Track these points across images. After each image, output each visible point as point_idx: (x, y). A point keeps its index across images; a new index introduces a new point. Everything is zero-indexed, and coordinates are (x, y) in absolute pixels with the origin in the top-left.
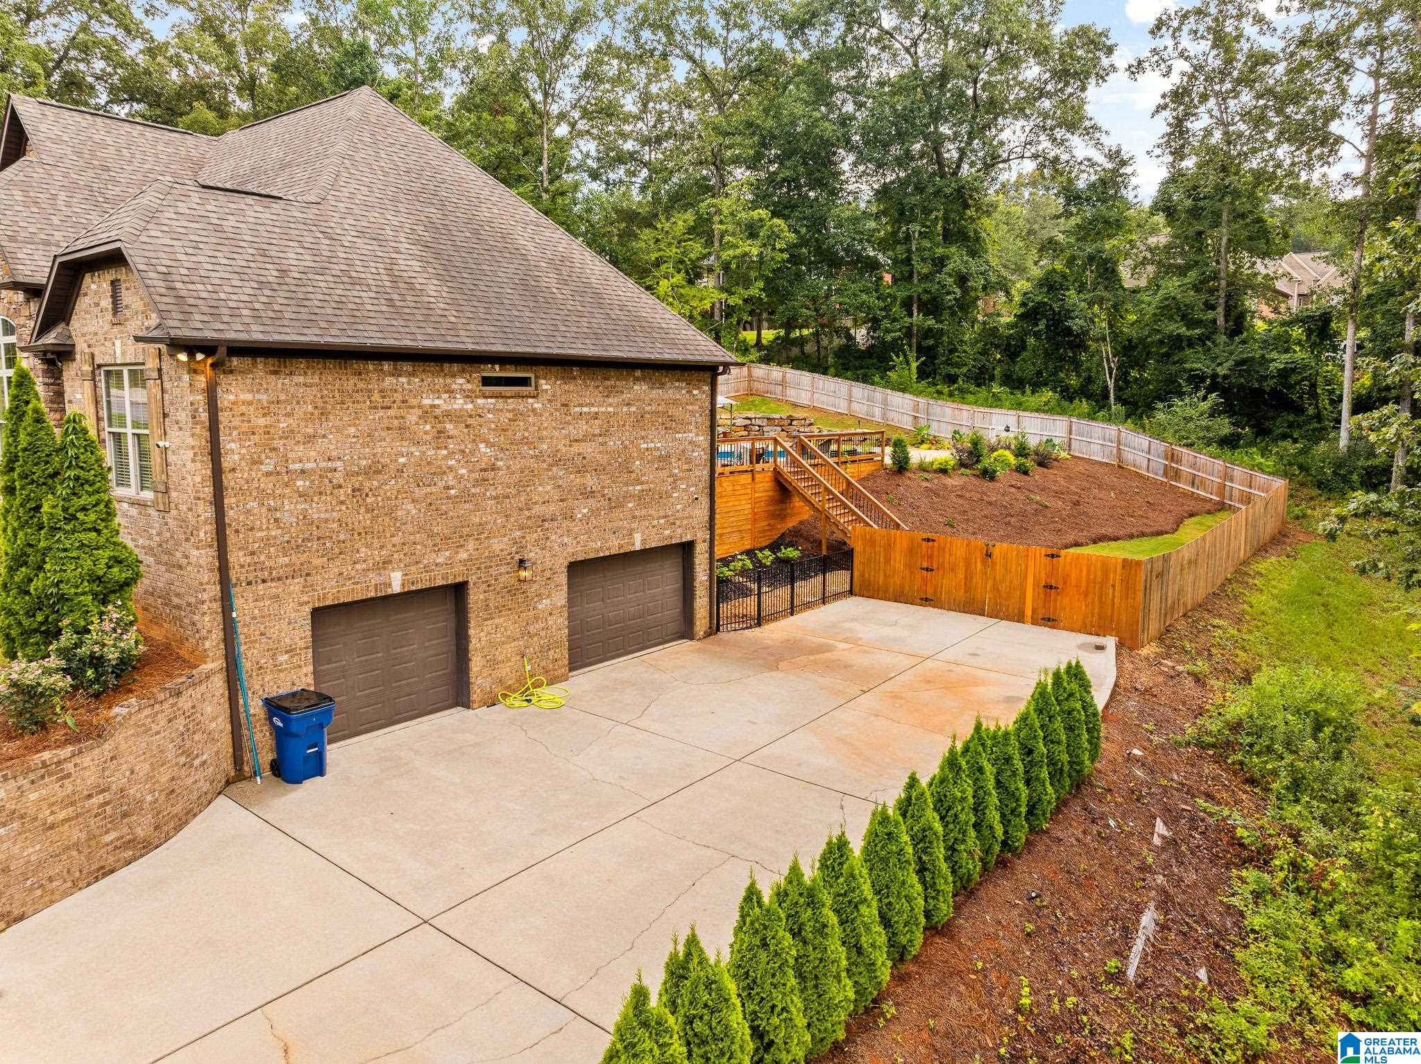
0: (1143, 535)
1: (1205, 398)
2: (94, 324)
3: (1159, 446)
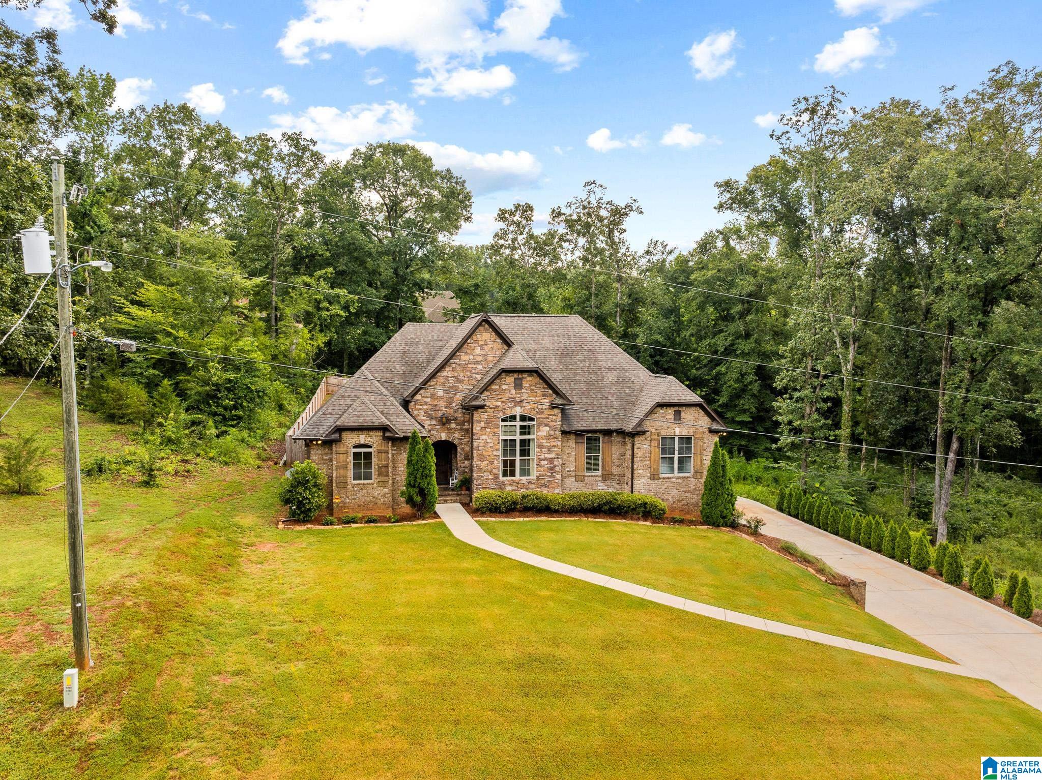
2: (661, 423)
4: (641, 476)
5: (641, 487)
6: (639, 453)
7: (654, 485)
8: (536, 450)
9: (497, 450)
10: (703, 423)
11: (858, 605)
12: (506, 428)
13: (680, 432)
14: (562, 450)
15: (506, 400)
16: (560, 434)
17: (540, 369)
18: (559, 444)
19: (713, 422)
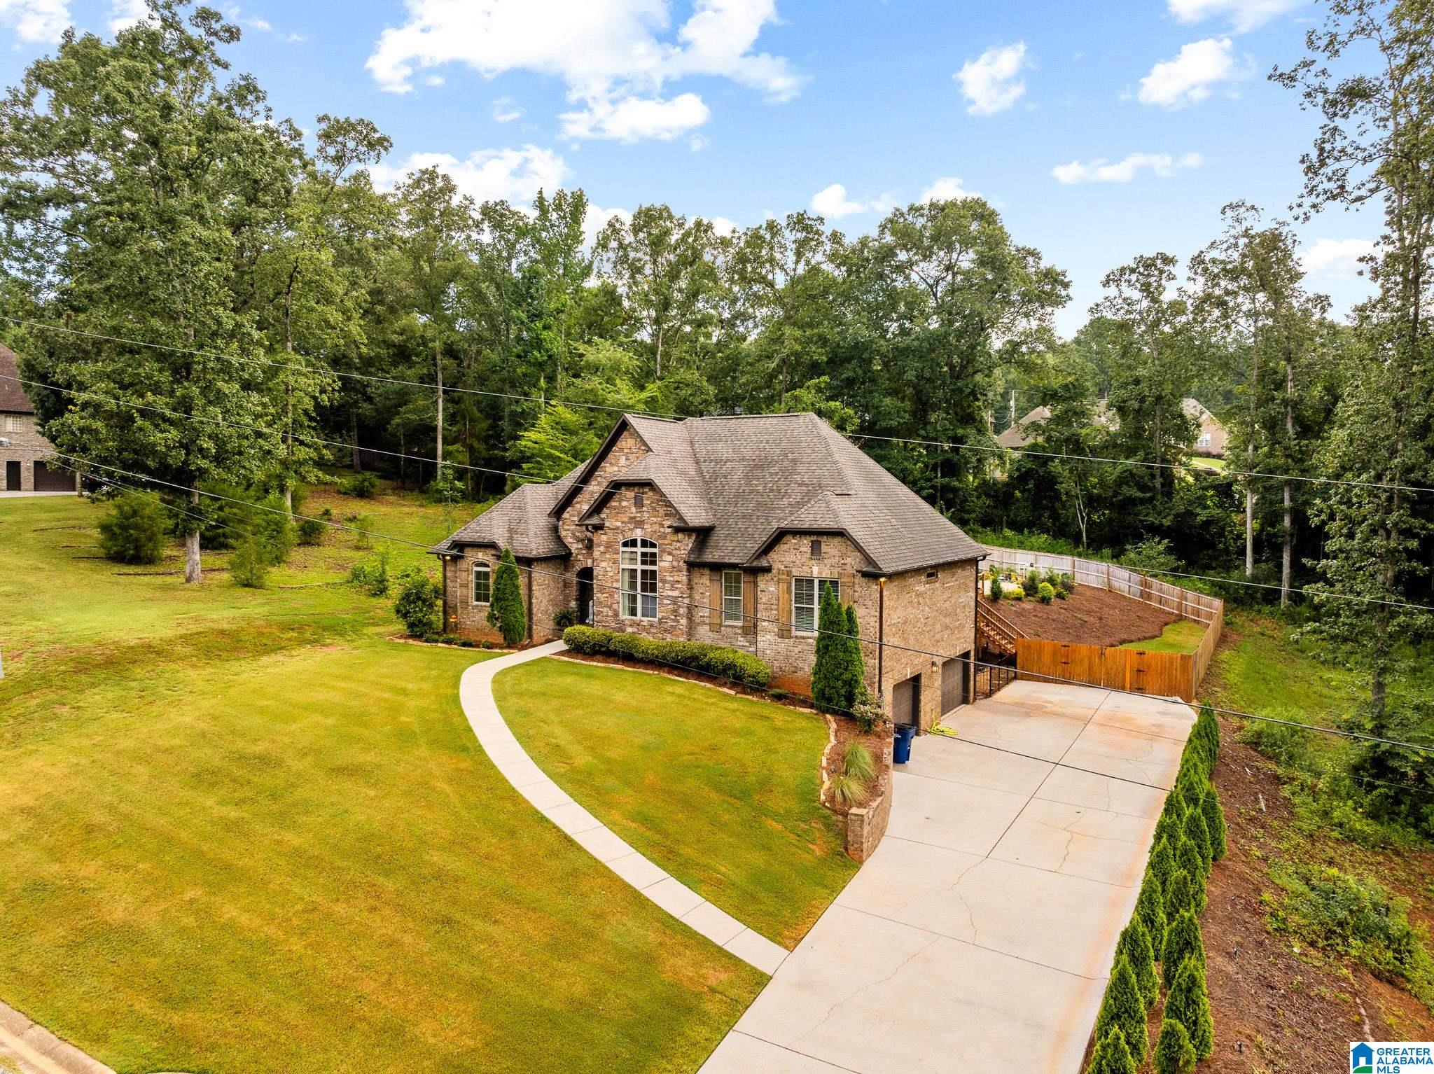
0: (1145, 638)
1: (1159, 543)
2: (793, 558)
3: (1136, 577)
4: (766, 631)
5: (766, 645)
6: (763, 598)
7: (783, 645)
8: (659, 585)
9: (617, 581)
10: (853, 561)
11: (846, 849)
12: (627, 556)
13: (820, 573)
14: (690, 587)
15: (626, 520)
16: (685, 566)
17: (658, 482)
18: (684, 579)
19: (869, 560)
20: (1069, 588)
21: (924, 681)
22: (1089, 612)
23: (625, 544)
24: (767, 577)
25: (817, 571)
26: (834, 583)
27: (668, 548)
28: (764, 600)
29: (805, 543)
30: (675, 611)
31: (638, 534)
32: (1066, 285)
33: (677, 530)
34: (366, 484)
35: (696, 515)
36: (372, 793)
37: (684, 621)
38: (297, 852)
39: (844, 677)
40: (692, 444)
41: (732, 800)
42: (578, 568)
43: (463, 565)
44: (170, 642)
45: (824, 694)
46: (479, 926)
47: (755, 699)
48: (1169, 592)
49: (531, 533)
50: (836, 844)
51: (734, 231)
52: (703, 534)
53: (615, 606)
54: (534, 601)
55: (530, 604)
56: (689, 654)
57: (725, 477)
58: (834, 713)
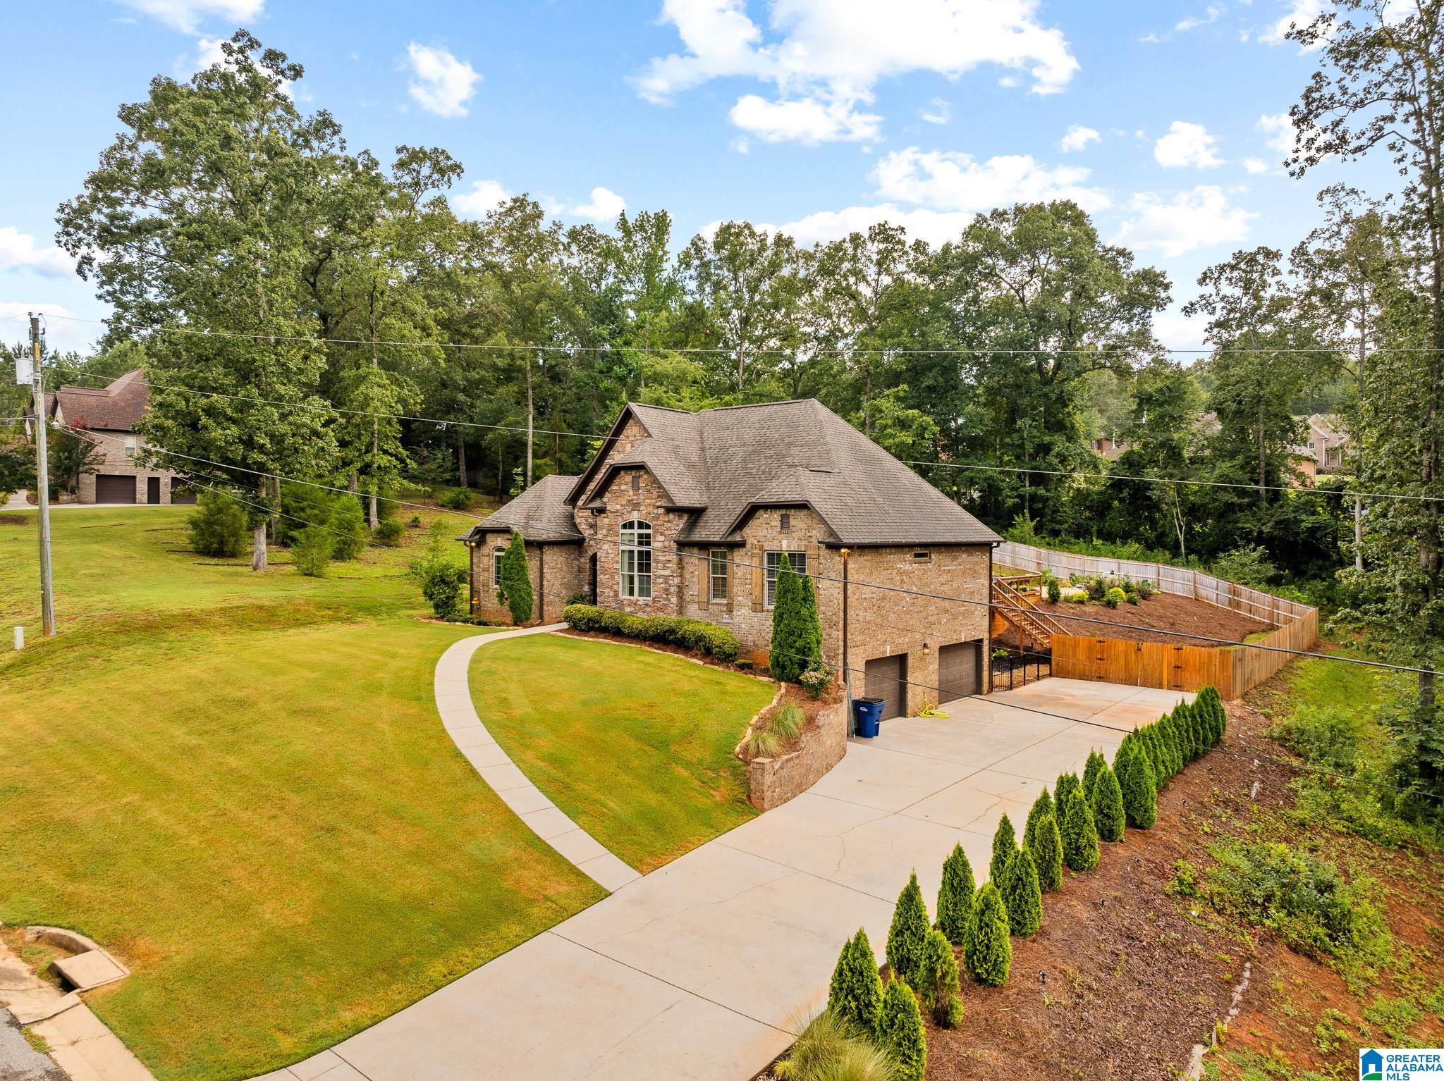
1: (1255, 550)
2: (764, 532)
3: (1224, 584)
4: (741, 606)
5: (742, 619)
7: (756, 618)
8: (653, 564)
9: (617, 562)
10: (818, 533)
11: (749, 797)
12: (626, 538)
13: (788, 546)
14: (681, 565)
15: (624, 502)
16: (674, 546)
17: (650, 465)
18: (674, 558)
19: (832, 533)
20: (1145, 595)
21: (911, 661)
22: (1160, 618)
23: (625, 526)
24: (742, 551)
25: (786, 545)
26: (802, 557)
27: (661, 529)
28: (739, 575)
29: (776, 517)
30: (666, 590)
31: (635, 517)
32: (1166, 287)
33: (669, 510)
34: (462, 496)
35: (686, 496)
36: (319, 730)
37: (674, 600)
38: (231, 771)
39: (797, 645)
40: (702, 433)
41: (648, 749)
42: (590, 553)
43: (485, 550)
44: (210, 613)
45: (778, 663)
46: (357, 834)
47: (721, 669)
48: (1259, 600)
49: (545, 519)
50: (740, 792)
51: (817, 245)
52: (695, 514)
53: (615, 587)
54: (545, 583)
55: (541, 586)
56: (667, 628)
57: (725, 462)
58: (789, 680)
